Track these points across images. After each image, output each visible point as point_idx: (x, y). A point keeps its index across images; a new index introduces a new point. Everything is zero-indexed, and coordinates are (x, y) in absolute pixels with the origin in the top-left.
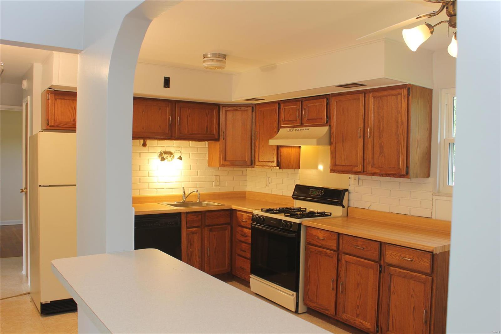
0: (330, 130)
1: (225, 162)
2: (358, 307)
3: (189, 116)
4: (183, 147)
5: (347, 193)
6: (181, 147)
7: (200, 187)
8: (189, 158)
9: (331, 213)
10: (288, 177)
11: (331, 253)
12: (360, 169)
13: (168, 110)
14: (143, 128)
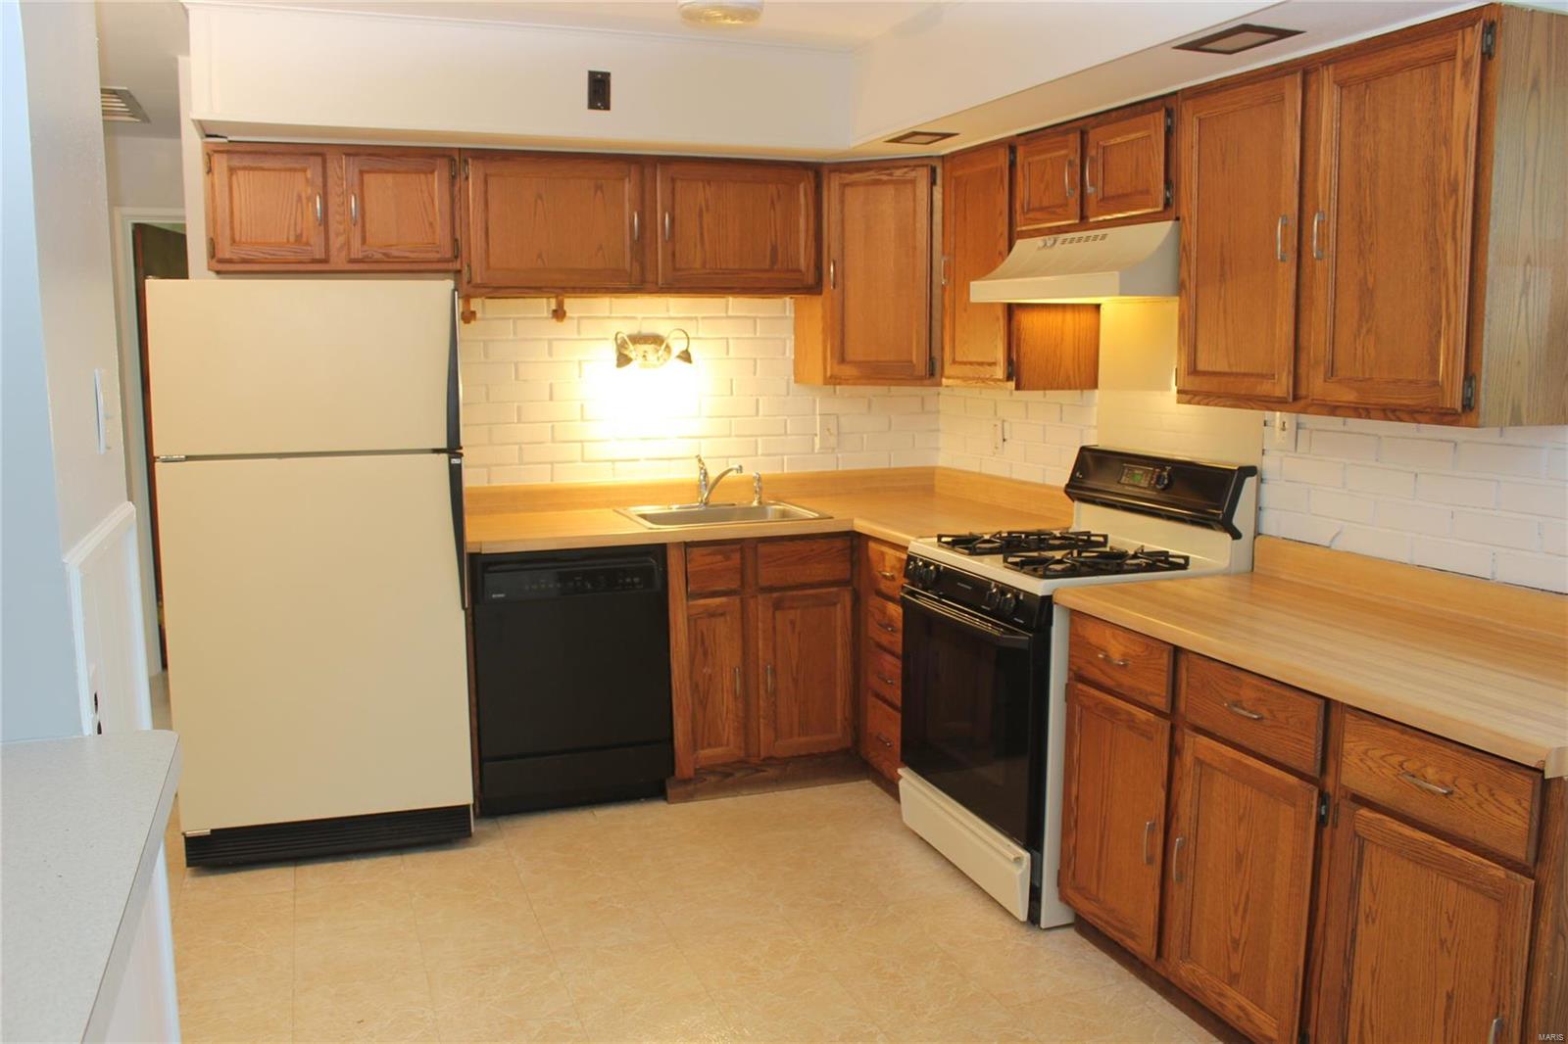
0: (1179, 232)
1: (843, 367)
2: (1236, 942)
3: (707, 210)
4: (703, 318)
6: (696, 318)
7: (769, 455)
8: (725, 356)
9: (1186, 559)
10: (1061, 419)
11: (1148, 722)
12: (1282, 386)
13: (628, 189)
14: (540, 256)
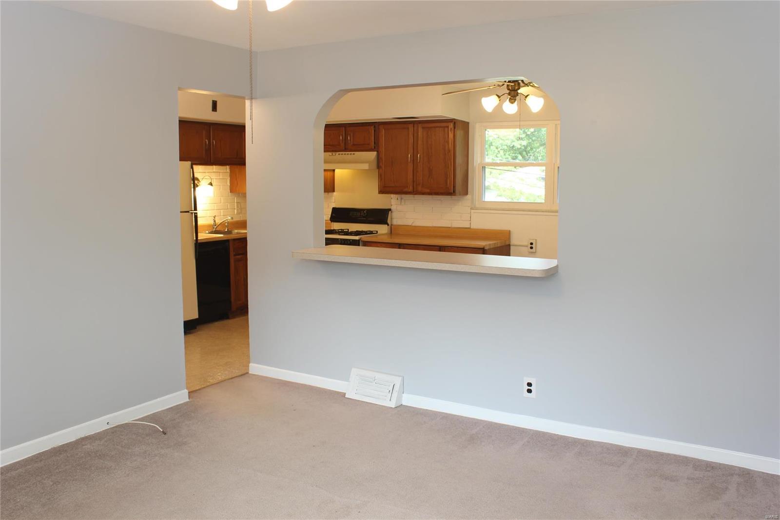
0: (378, 155)
3: (222, 140)
5: (390, 212)
6: (206, 172)
9: (377, 231)
12: (411, 189)
13: (204, 133)
